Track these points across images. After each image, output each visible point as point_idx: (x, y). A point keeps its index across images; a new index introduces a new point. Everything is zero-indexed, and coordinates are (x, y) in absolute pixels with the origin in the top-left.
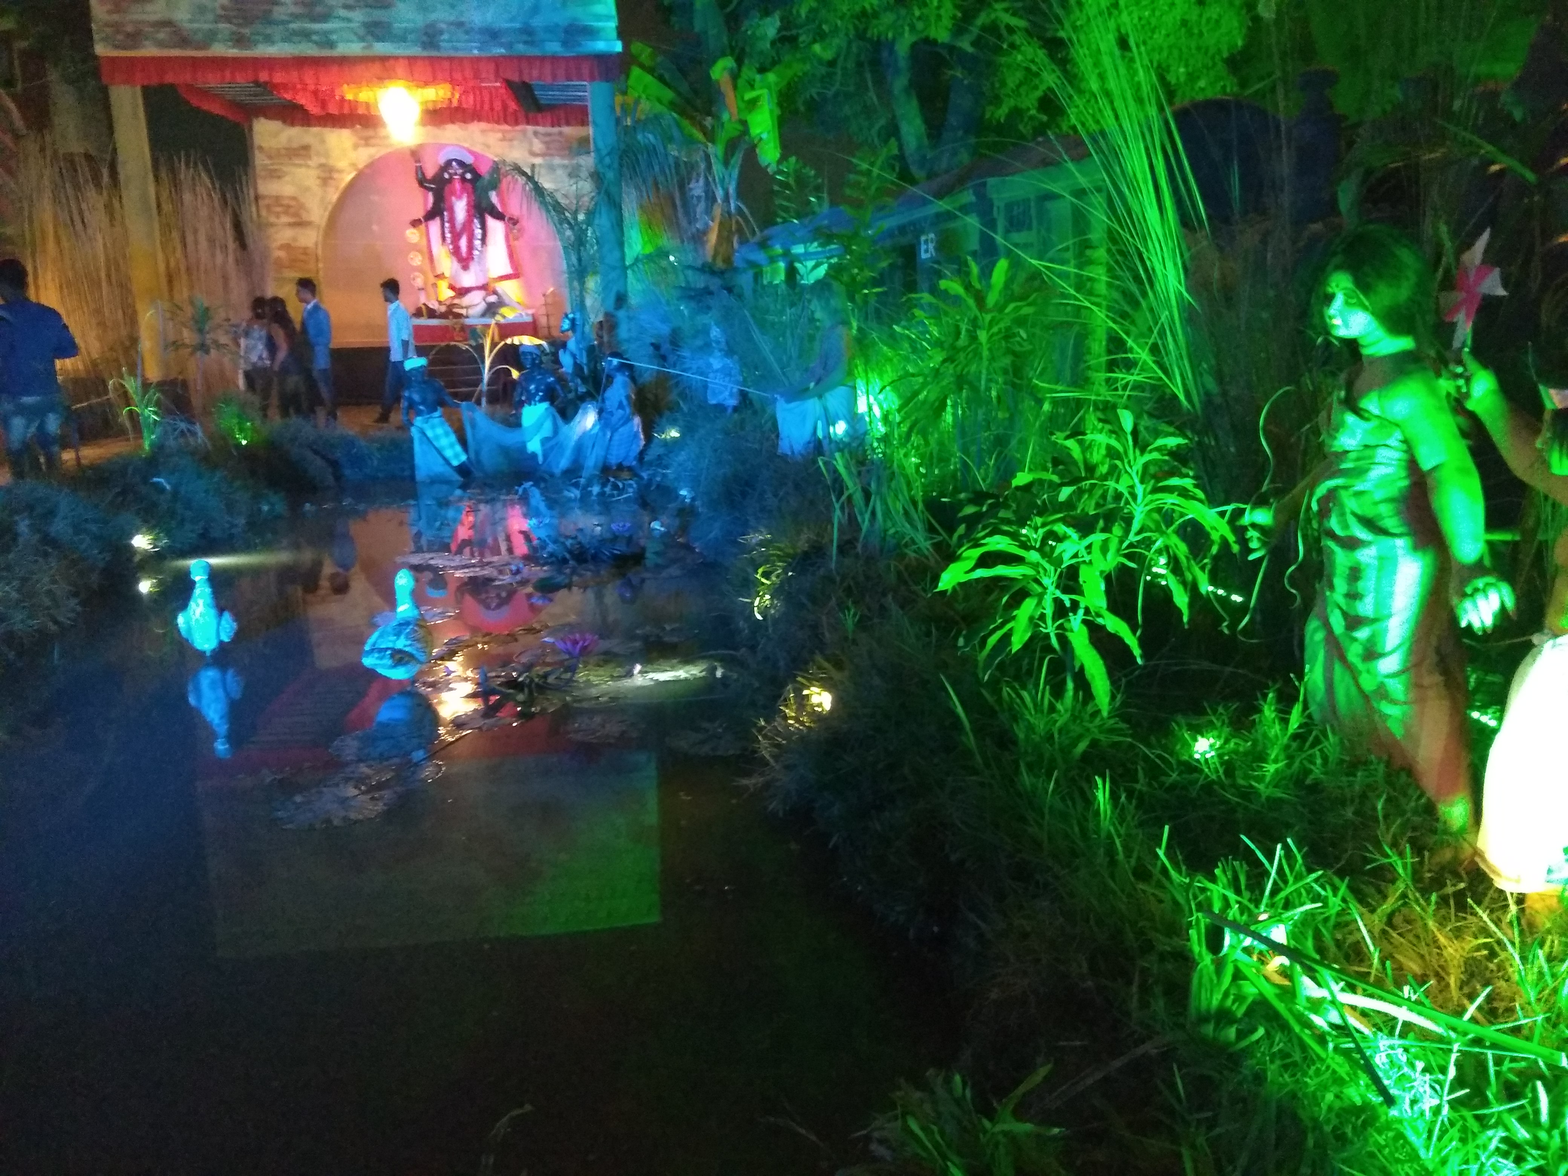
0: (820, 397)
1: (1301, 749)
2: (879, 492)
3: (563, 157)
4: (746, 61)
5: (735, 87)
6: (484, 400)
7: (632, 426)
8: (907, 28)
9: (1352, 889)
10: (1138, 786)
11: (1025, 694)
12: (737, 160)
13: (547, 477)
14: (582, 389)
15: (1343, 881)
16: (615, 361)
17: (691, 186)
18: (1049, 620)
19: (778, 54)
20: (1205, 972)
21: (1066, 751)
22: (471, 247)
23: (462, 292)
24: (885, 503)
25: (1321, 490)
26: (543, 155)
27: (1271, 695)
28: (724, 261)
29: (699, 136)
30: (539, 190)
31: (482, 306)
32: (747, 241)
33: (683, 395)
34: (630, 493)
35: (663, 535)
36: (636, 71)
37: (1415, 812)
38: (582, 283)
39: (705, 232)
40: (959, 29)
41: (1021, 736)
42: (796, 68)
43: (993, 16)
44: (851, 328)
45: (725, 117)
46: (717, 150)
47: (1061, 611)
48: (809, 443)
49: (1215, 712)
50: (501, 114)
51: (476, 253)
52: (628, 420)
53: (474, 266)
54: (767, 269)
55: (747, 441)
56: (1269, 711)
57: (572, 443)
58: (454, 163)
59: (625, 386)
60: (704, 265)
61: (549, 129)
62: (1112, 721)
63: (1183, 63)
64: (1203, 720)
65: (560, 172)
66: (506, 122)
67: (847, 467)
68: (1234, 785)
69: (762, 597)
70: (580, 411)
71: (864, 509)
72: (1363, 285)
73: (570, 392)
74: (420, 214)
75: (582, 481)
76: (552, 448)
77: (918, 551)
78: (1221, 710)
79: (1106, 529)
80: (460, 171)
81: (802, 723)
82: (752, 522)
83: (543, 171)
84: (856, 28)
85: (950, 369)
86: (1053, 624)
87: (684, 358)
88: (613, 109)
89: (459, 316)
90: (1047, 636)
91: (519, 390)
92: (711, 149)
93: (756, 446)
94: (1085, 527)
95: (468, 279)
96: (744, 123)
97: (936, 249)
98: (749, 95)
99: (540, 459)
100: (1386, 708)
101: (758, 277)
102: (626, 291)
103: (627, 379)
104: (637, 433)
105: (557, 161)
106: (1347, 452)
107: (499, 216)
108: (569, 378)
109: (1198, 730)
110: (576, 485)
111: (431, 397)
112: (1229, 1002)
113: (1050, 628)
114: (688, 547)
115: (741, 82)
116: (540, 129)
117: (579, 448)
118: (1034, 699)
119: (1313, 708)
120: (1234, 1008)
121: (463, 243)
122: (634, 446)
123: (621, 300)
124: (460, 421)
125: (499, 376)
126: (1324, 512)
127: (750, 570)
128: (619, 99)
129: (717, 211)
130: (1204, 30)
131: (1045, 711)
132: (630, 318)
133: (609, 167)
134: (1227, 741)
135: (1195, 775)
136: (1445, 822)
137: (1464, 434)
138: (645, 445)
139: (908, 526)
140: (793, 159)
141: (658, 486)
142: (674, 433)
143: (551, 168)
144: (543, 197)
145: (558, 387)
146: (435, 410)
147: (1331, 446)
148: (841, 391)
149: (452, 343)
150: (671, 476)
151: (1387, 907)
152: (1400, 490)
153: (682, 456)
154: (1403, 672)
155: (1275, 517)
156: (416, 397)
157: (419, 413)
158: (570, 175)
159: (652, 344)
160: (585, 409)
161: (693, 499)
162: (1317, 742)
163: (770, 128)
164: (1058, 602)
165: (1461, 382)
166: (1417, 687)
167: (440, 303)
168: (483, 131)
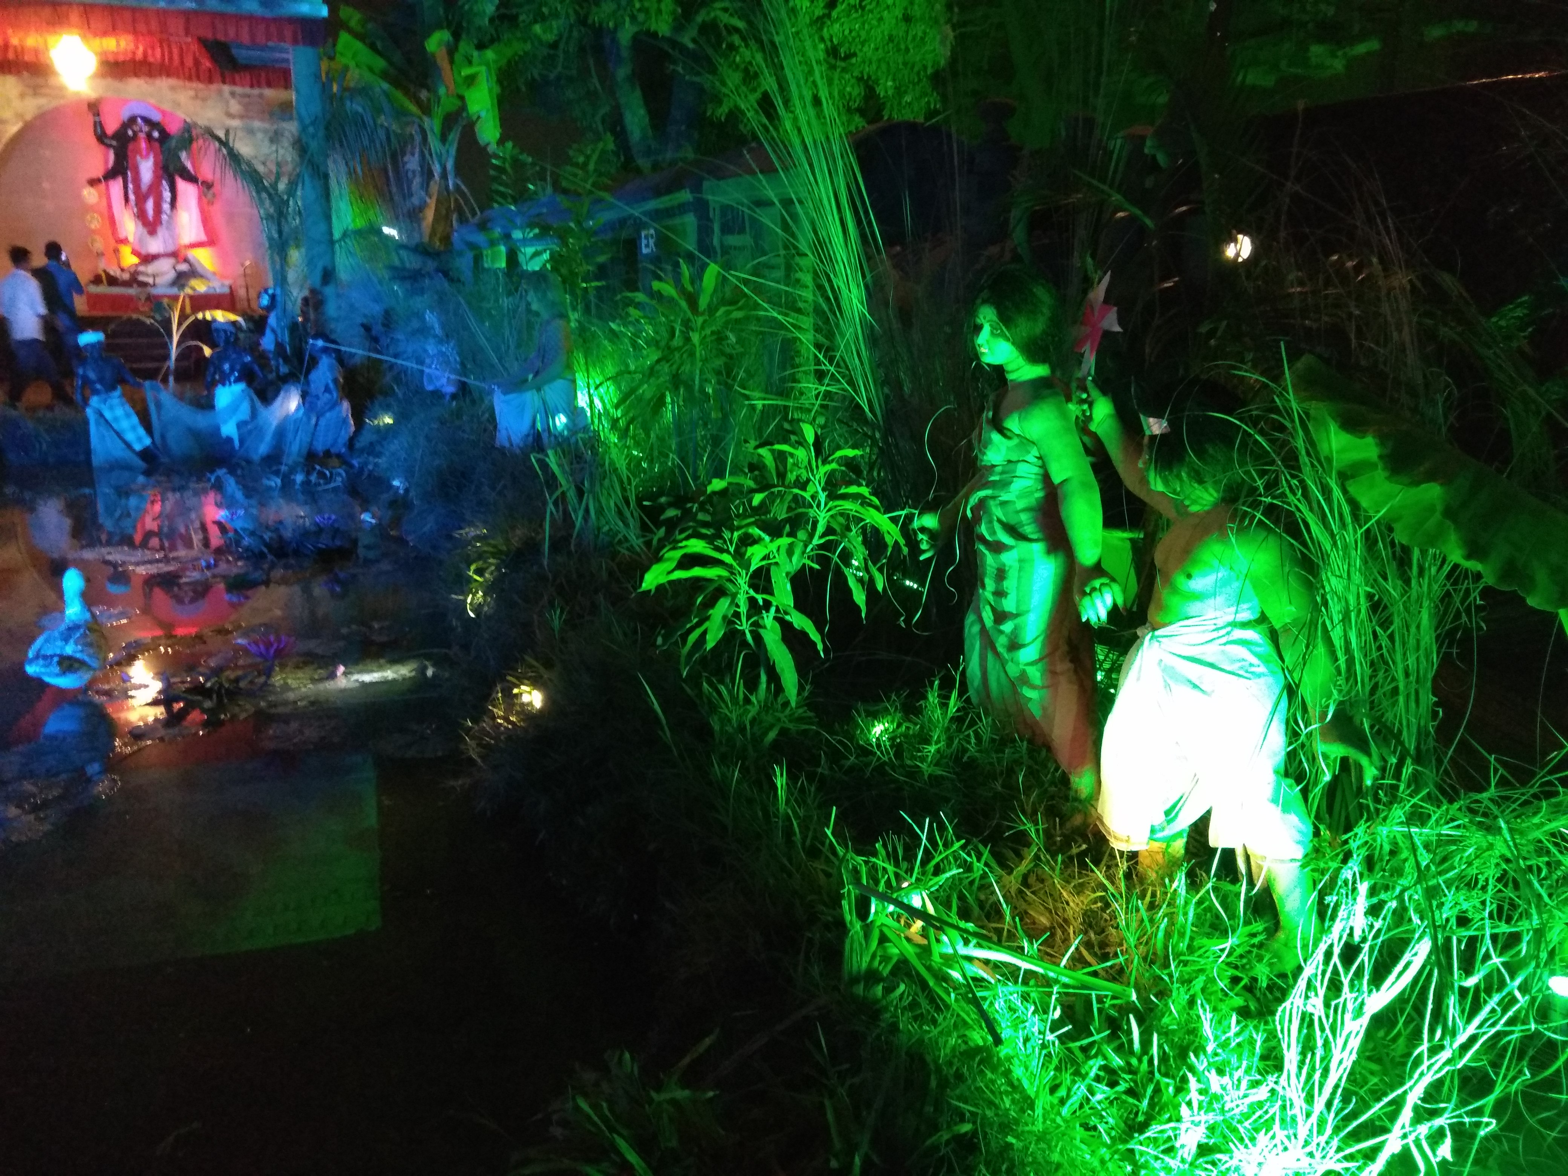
0: (539, 390)
1: (959, 730)
2: (592, 491)
3: (262, 120)
4: (464, 36)
5: (452, 62)
6: (171, 379)
7: (340, 412)
8: (627, 19)
9: (992, 853)
10: (820, 770)
11: (722, 688)
12: (454, 137)
13: (244, 463)
14: (284, 369)
15: (986, 847)
16: (320, 343)
17: (406, 159)
18: (744, 619)
19: (496, 30)
20: (855, 937)
21: (757, 740)
22: (158, 210)
23: (147, 259)
24: (597, 500)
25: (974, 500)
26: (241, 117)
27: (937, 683)
28: (441, 240)
29: (413, 108)
30: (234, 157)
31: (172, 275)
32: (467, 221)
33: (397, 379)
34: (338, 482)
35: (373, 528)
36: (344, 37)
37: (1053, 783)
38: (284, 258)
39: (422, 208)
40: (679, 26)
41: (717, 727)
42: (516, 47)
43: (712, 15)
44: (569, 321)
45: (442, 91)
46: (434, 125)
47: (754, 608)
48: (528, 436)
49: (889, 699)
50: (193, 71)
51: (164, 217)
52: (334, 405)
53: (162, 232)
54: (487, 252)
55: (464, 431)
56: (933, 698)
57: (273, 427)
58: (139, 120)
59: (331, 368)
60: (417, 246)
61: (248, 90)
62: (800, 711)
63: (890, 77)
64: (880, 707)
65: (260, 136)
66: (198, 78)
67: (560, 466)
68: (903, 766)
69: (474, 595)
70: (282, 394)
71: (577, 506)
72: (1005, 319)
73: (271, 372)
74: (98, 171)
75: (284, 468)
76: (250, 432)
77: (631, 549)
78: (894, 697)
79: (792, 534)
80: (146, 129)
81: (510, 722)
82: (468, 516)
83: (240, 134)
84: (576, 13)
85: (665, 368)
86: (747, 621)
87: (398, 340)
88: (317, 76)
89: (144, 285)
90: (743, 633)
91: (212, 369)
92: (427, 123)
93: (473, 437)
94: (774, 531)
95: (155, 246)
96: (462, 98)
97: (656, 245)
98: (466, 71)
99: (237, 443)
100: (1028, 693)
101: (478, 259)
102: (334, 268)
103: (334, 361)
104: (345, 421)
105: (257, 124)
106: (994, 466)
107: (191, 179)
108: (271, 356)
109: (875, 716)
110: (277, 473)
111: (108, 374)
112: (876, 963)
113: (744, 626)
114: (401, 541)
115: (458, 57)
116: (238, 90)
117: (281, 433)
118: (730, 692)
119: (971, 693)
120: (881, 968)
121: (150, 205)
122: (343, 432)
123: (328, 276)
124: (144, 401)
125: (189, 354)
126: (977, 519)
127: (463, 566)
128: (325, 65)
129: (434, 188)
130: (911, 47)
131: (741, 703)
132: (339, 296)
133: (313, 136)
134: (899, 725)
135: (871, 757)
136: (1076, 791)
137: (1087, 451)
138: (355, 432)
139: (621, 524)
140: (509, 145)
141: (369, 475)
142: (388, 420)
143: (251, 132)
144: (239, 165)
145: (256, 368)
146: (114, 388)
147: (982, 461)
148: (559, 384)
149: (135, 316)
150: (385, 466)
151: (1023, 867)
152: (1037, 499)
153: (394, 446)
154: (1040, 659)
155: (940, 521)
156: (92, 375)
157: (96, 392)
158: (272, 141)
159: (363, 325)
160: (287, 391)
161: (407, 490)
162: (973, 723)
163: (489, 106)
164: (752, 601)
165: (1085, 407)
166: (1051, 673)
167: (122, 270)
168: (173, 88)
